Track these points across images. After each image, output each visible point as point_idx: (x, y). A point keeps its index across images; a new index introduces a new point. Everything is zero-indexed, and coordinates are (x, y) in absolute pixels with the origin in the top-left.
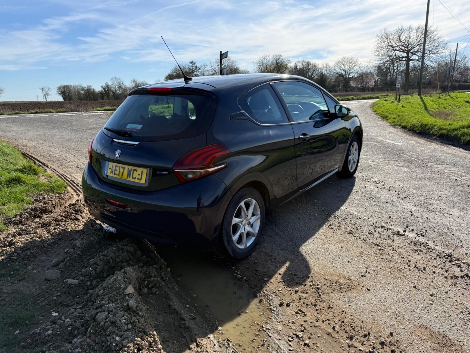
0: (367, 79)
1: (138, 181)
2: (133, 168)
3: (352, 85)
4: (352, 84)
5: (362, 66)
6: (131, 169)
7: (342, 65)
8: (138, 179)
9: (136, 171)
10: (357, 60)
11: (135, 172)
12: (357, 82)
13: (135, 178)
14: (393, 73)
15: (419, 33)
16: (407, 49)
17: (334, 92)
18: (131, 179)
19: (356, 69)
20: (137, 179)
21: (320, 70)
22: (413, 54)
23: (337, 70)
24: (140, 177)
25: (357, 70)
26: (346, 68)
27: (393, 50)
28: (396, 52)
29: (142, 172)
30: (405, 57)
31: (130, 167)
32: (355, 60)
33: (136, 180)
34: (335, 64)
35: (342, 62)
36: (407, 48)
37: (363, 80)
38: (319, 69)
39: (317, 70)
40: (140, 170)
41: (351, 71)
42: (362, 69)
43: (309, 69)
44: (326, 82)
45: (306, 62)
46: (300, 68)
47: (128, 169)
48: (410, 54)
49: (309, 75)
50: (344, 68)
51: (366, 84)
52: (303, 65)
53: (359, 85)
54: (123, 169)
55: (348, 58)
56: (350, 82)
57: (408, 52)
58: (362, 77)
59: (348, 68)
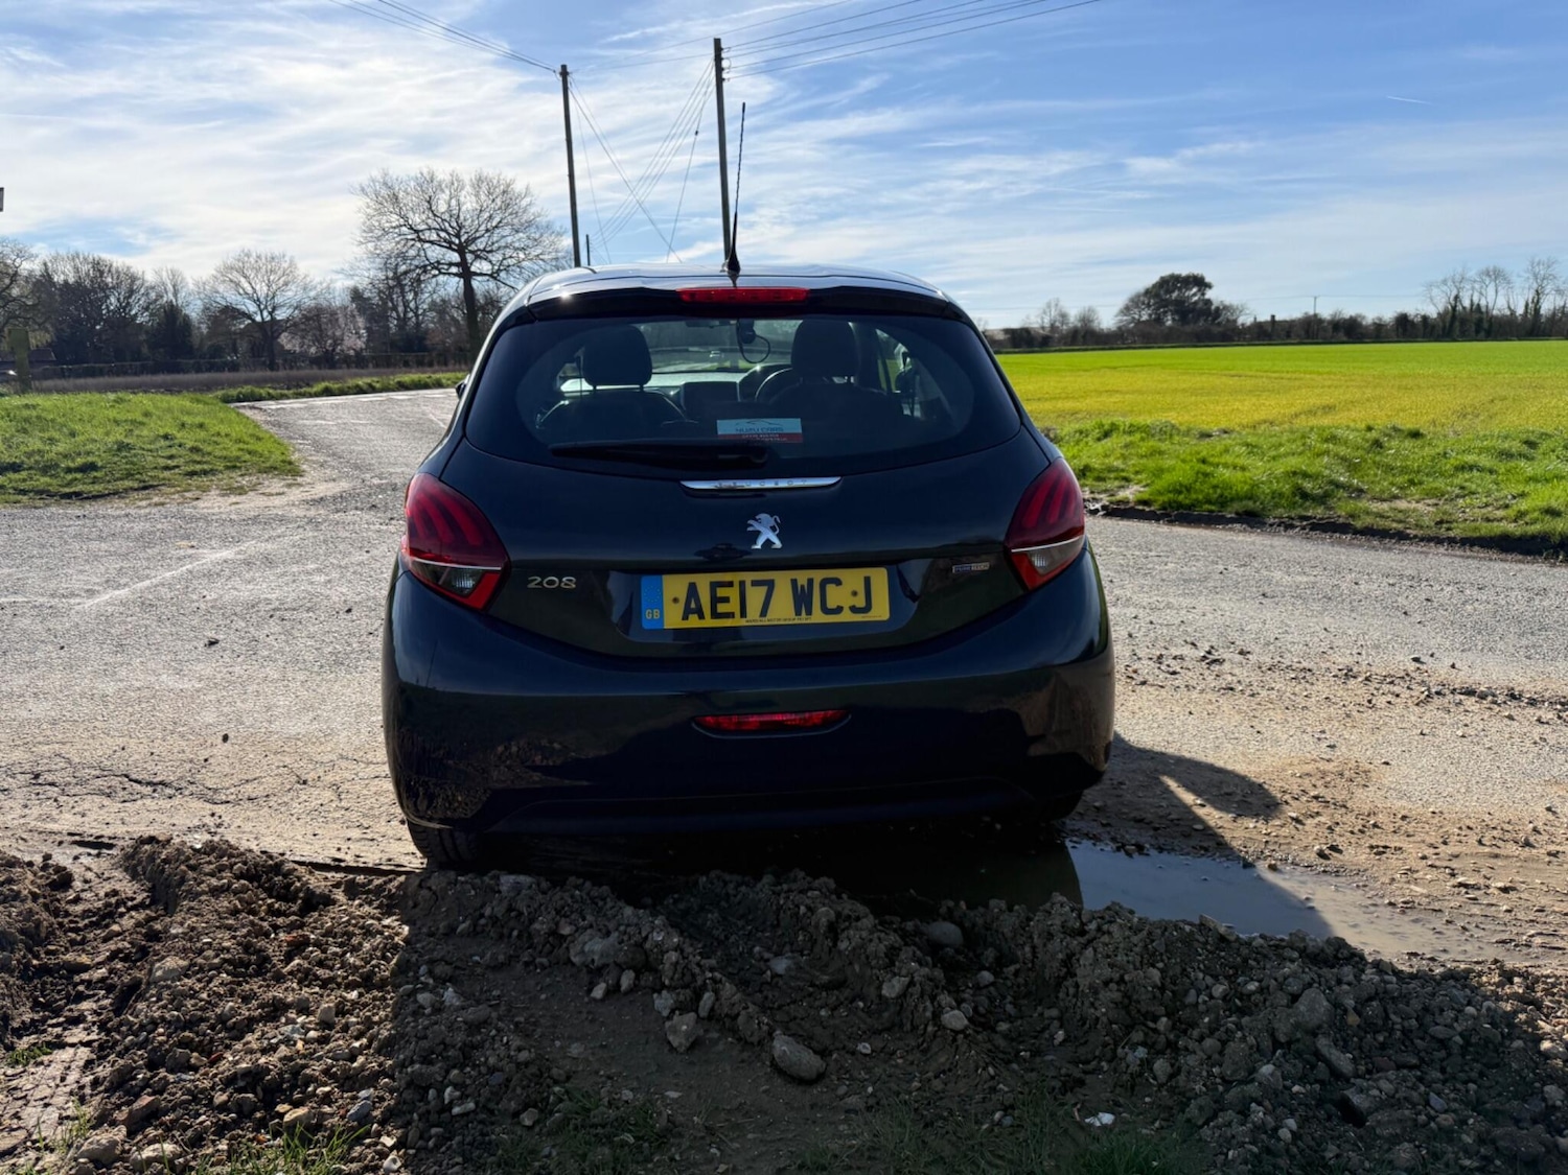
0: (333, 327)
1: (859, 618)
2: (818, 575)
3: (288, 347)
4: (287, 341)
5: (314, 283)
6: (810, 582)
7: (243, 280)
8: (854, 609)
9: (838, 582)
10: (292, 264)
11: (830, 588)
12: (303, 337)
13: (839, 610)
14: (405, 312)
15: (483, 197)
16: (457, 241)
17: (229, 371)
18: (818, 617)
19: (291, 295)
20: (846, 611)
21: (153, 295)
22: (478, 257)
23: (226, 294)
24: (860, 602)
25: (298, 298)
26: (258, 288)
27: (420, 240)
28: (427, 245)
29: (867, 581)
30: (456, 265)
31: (802, 577)
32: (285, 265)
33: (846, 617)
34: (214, 273)
35: (238, 268)
36: (458, 236)
37: (321, 330)
38: (147, 289)
39: (142, 291)
40: (852, 578)
41: (279, 300)
42: (312, 294)
43: (104, 288)
44: (190, 335)
45: (91, 259)
46: (66, 282)
47: (794, 582)
48: (469, 257)
49: (108, 307)
50: (249, 290)
51: (335, 344)
52: (77, 270)
53: (309, 346)
54: (763, 590)
55: (259, 257)
56: (278, 337)
57: (461, 250)
58: (315, 320)
59: (265, 289)
